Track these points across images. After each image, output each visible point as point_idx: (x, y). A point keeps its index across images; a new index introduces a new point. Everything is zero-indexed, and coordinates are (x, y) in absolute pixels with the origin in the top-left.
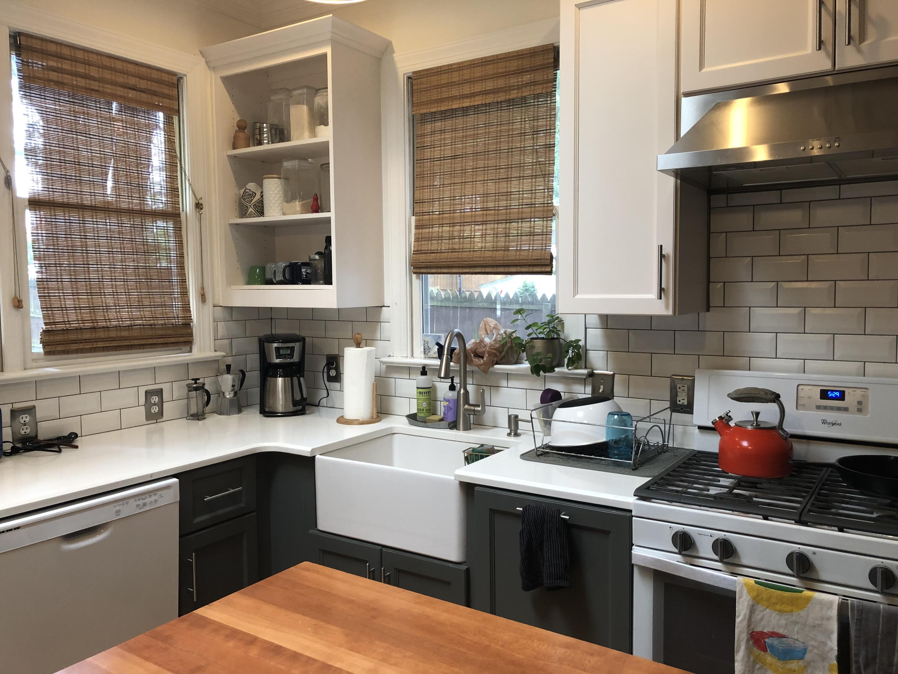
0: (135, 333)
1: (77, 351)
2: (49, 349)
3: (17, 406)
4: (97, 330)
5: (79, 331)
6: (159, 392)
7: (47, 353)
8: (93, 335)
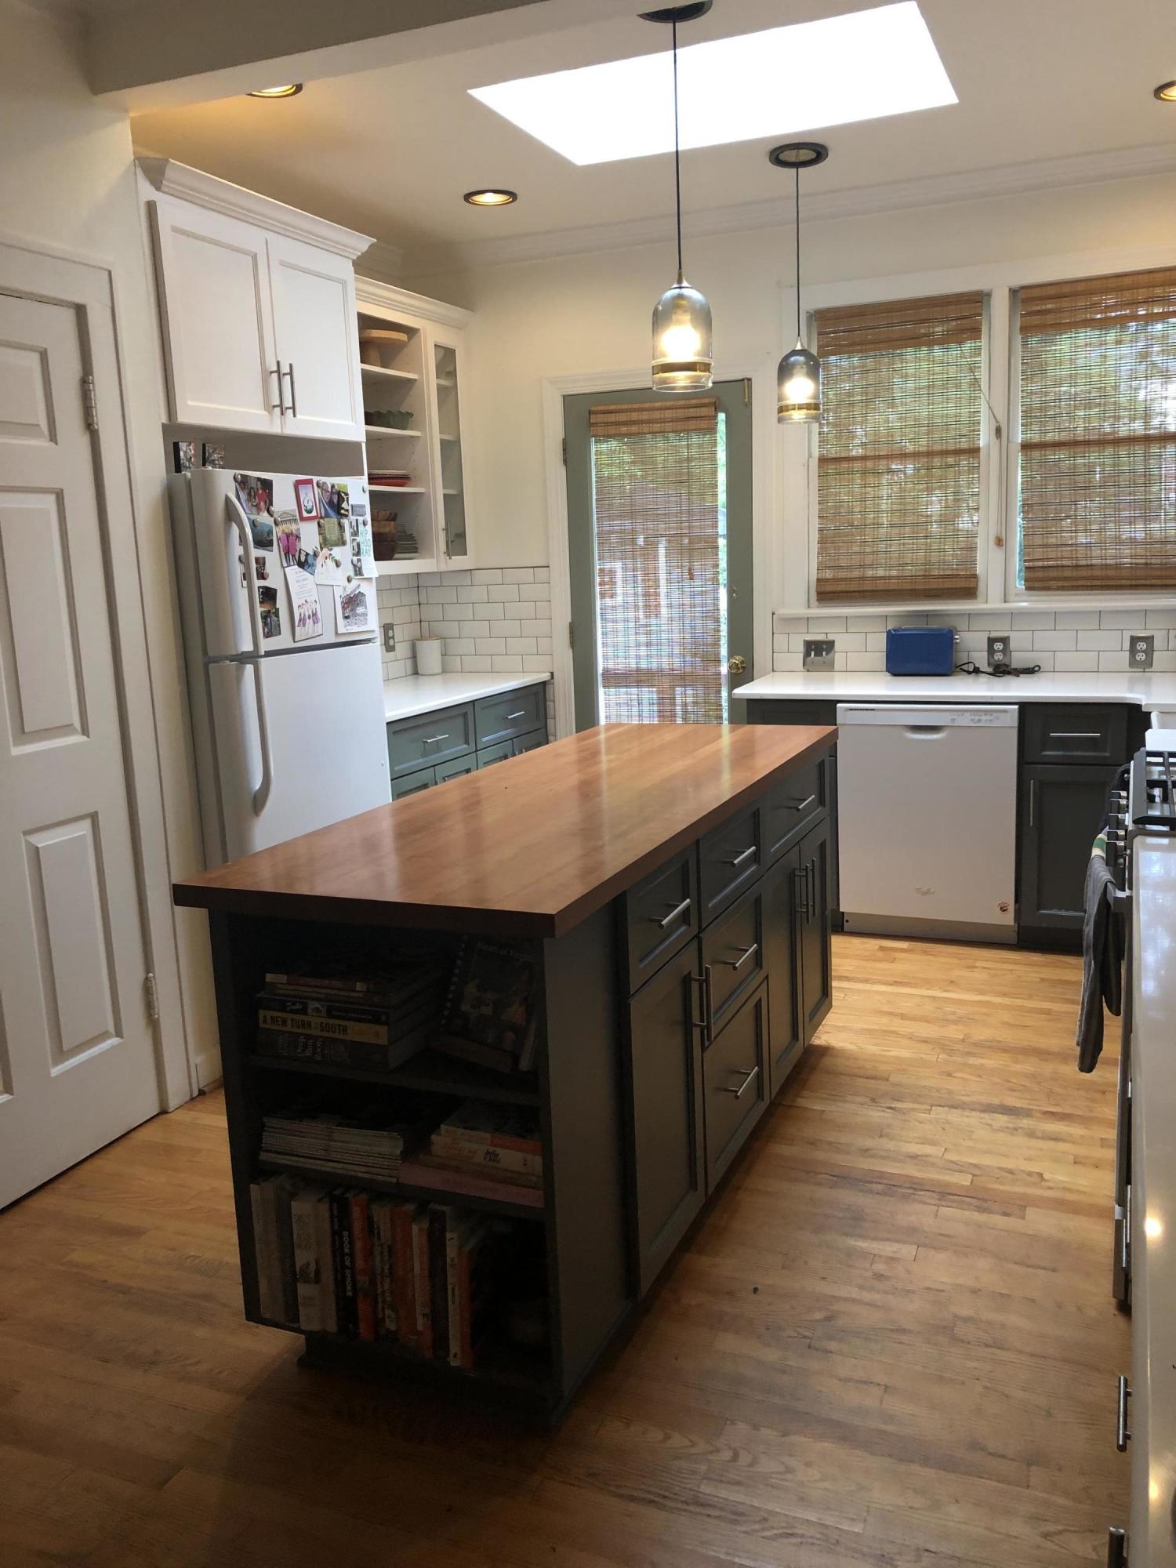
0: (1125, 573)
1: (1059, 588)
2: (1031, 584)
3: (994, 635)
4: (1079, 568)
5: (1060, 569)
6: (1149, 640)
7: (1028, 588)
8: (1074, 574)
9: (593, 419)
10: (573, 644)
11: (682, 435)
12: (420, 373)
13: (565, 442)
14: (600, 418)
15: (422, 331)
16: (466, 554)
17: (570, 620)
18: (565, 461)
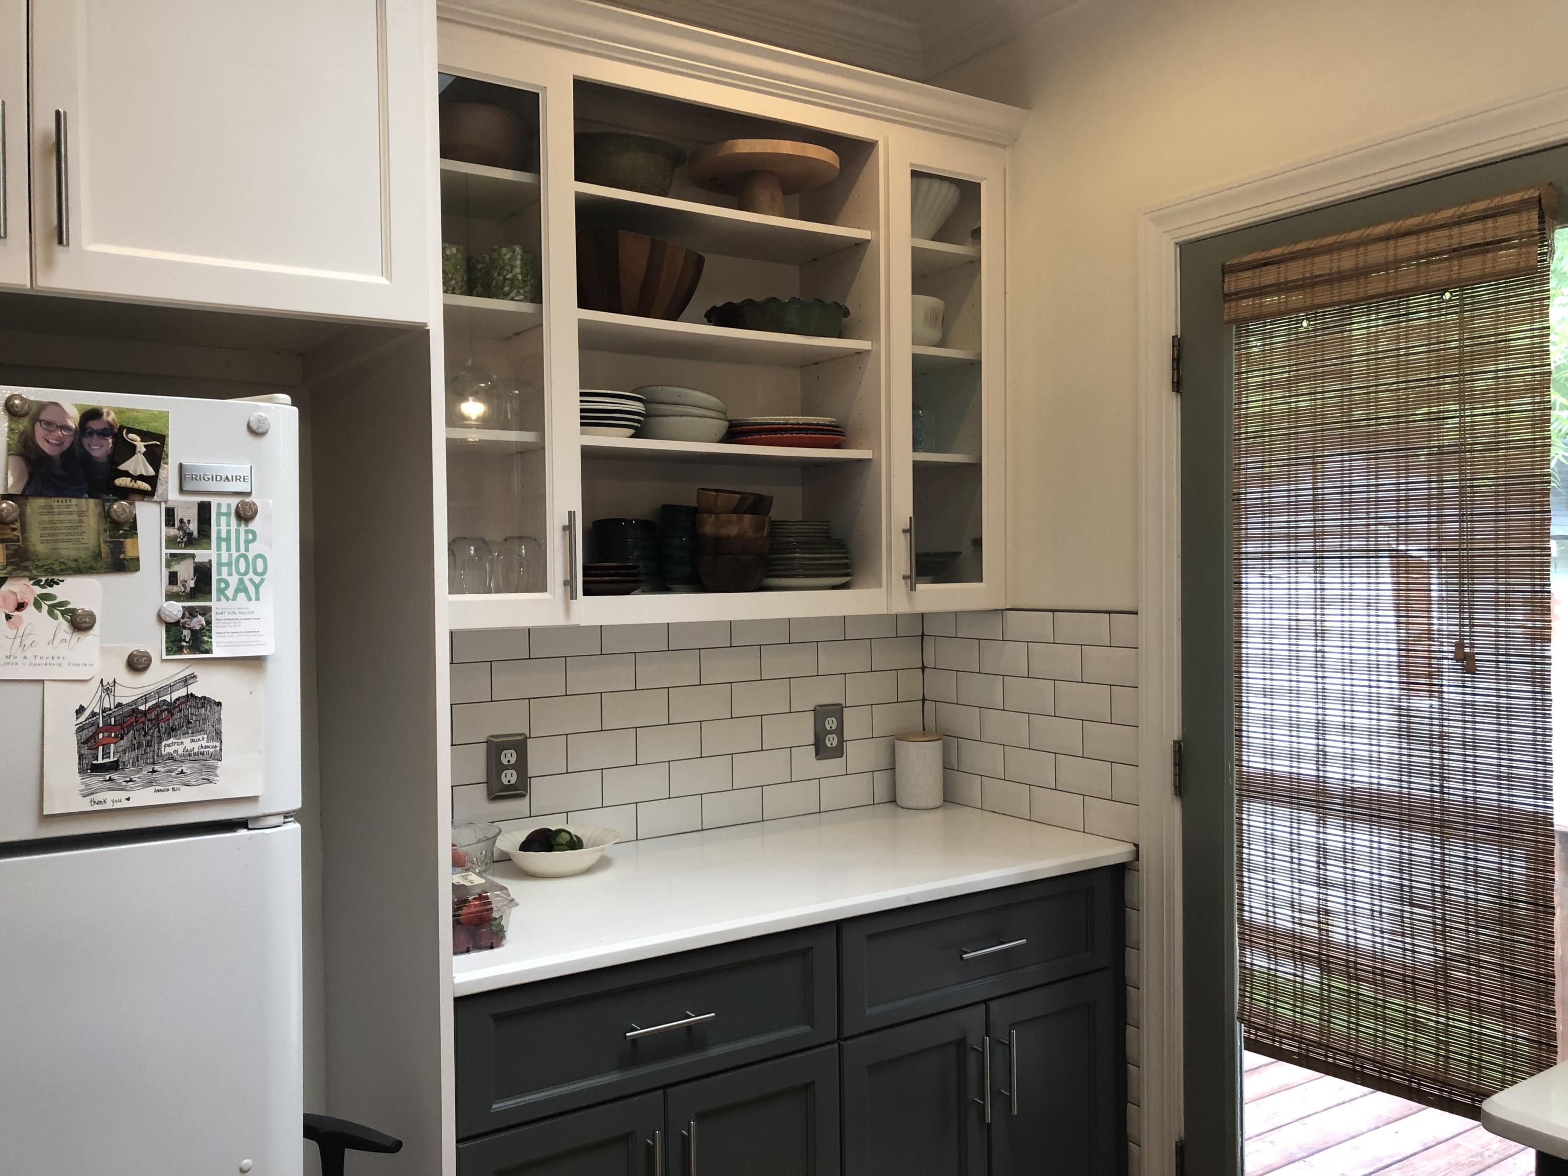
9: (1231, 284)
10: (1180, 789)
11: (1447, 296)
12: (875, 228)
13: (1178, 344)
14: (1246, 280)
15: (881, 146)
16: (982, 581)
17: (1176, 734)
18: (1177, 386)
